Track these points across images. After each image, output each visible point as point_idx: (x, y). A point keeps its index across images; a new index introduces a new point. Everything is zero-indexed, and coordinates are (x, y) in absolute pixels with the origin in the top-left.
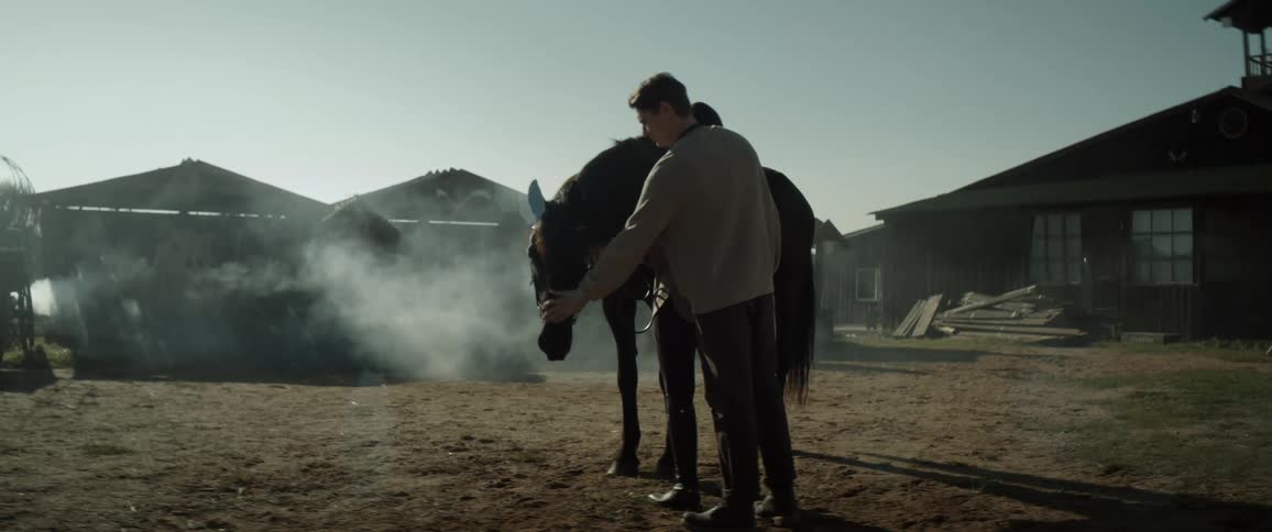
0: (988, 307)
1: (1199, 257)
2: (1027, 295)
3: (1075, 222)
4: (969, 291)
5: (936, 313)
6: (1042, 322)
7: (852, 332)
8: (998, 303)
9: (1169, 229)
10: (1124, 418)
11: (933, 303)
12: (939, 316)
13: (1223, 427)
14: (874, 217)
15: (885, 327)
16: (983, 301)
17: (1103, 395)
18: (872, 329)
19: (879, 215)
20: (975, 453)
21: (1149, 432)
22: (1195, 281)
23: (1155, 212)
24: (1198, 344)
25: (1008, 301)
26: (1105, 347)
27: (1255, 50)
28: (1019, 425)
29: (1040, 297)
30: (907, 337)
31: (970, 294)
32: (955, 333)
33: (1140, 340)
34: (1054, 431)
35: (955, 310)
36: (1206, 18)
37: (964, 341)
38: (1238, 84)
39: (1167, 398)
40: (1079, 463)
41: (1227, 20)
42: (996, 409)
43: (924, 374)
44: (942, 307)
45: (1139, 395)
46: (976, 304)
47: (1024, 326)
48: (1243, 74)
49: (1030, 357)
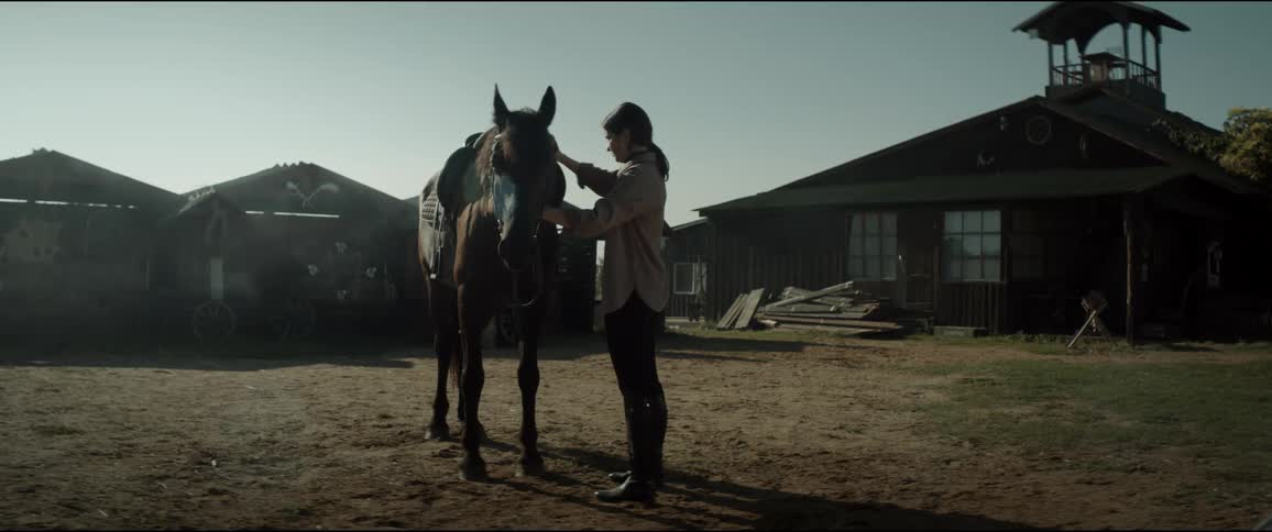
0: (808, 301)
1: (1007, 256)
2: (844, 290)
3: (891, 221)
4: (790, 285)
5: (758, 306)
6: (861, 315)
7: (675, 323)
8: (817, 298)
9: (978, 229)
10: (959, 400)
11: (755, 296)
12: (761, 309)
13: (1049, 408)
14: (698, 213)
15: (707, 319)
16: (803, 295)
17: (935, 381)
18: (694, 321)
19: (703, 212)
20: (841, 428)
21: (986, 411)
22: (1002, 277)
23: (965, 213)
24: (1007, 338)
25: (826, 295)
26: (919, 340)
27: (1059, 62)
28: (870, 406)
29: (857, 292)
30: (730, 329)
31: (791, 288)
32: (776, 325)
33: (952, 333)
34: (903, 411)
35: (776, 304)
36: (1014, 30)
37: (786, 333)
38: (1043, 94)
39: (993, 384)
40: (935, 436)
41: (1034, 31)
42: (843, 393)
43: (765, 362)
44: (764, 301)
45: (965, 381)
46: (796, 298)
47: (844, 319)
48: (1047, 84)
49: (855, 348)
